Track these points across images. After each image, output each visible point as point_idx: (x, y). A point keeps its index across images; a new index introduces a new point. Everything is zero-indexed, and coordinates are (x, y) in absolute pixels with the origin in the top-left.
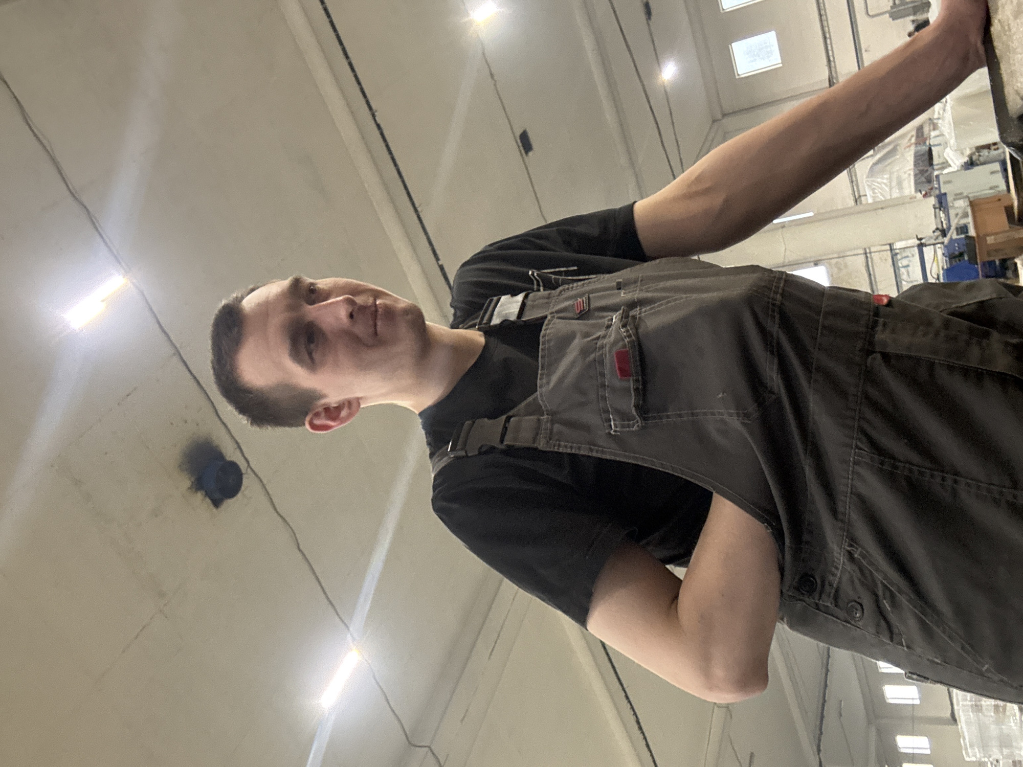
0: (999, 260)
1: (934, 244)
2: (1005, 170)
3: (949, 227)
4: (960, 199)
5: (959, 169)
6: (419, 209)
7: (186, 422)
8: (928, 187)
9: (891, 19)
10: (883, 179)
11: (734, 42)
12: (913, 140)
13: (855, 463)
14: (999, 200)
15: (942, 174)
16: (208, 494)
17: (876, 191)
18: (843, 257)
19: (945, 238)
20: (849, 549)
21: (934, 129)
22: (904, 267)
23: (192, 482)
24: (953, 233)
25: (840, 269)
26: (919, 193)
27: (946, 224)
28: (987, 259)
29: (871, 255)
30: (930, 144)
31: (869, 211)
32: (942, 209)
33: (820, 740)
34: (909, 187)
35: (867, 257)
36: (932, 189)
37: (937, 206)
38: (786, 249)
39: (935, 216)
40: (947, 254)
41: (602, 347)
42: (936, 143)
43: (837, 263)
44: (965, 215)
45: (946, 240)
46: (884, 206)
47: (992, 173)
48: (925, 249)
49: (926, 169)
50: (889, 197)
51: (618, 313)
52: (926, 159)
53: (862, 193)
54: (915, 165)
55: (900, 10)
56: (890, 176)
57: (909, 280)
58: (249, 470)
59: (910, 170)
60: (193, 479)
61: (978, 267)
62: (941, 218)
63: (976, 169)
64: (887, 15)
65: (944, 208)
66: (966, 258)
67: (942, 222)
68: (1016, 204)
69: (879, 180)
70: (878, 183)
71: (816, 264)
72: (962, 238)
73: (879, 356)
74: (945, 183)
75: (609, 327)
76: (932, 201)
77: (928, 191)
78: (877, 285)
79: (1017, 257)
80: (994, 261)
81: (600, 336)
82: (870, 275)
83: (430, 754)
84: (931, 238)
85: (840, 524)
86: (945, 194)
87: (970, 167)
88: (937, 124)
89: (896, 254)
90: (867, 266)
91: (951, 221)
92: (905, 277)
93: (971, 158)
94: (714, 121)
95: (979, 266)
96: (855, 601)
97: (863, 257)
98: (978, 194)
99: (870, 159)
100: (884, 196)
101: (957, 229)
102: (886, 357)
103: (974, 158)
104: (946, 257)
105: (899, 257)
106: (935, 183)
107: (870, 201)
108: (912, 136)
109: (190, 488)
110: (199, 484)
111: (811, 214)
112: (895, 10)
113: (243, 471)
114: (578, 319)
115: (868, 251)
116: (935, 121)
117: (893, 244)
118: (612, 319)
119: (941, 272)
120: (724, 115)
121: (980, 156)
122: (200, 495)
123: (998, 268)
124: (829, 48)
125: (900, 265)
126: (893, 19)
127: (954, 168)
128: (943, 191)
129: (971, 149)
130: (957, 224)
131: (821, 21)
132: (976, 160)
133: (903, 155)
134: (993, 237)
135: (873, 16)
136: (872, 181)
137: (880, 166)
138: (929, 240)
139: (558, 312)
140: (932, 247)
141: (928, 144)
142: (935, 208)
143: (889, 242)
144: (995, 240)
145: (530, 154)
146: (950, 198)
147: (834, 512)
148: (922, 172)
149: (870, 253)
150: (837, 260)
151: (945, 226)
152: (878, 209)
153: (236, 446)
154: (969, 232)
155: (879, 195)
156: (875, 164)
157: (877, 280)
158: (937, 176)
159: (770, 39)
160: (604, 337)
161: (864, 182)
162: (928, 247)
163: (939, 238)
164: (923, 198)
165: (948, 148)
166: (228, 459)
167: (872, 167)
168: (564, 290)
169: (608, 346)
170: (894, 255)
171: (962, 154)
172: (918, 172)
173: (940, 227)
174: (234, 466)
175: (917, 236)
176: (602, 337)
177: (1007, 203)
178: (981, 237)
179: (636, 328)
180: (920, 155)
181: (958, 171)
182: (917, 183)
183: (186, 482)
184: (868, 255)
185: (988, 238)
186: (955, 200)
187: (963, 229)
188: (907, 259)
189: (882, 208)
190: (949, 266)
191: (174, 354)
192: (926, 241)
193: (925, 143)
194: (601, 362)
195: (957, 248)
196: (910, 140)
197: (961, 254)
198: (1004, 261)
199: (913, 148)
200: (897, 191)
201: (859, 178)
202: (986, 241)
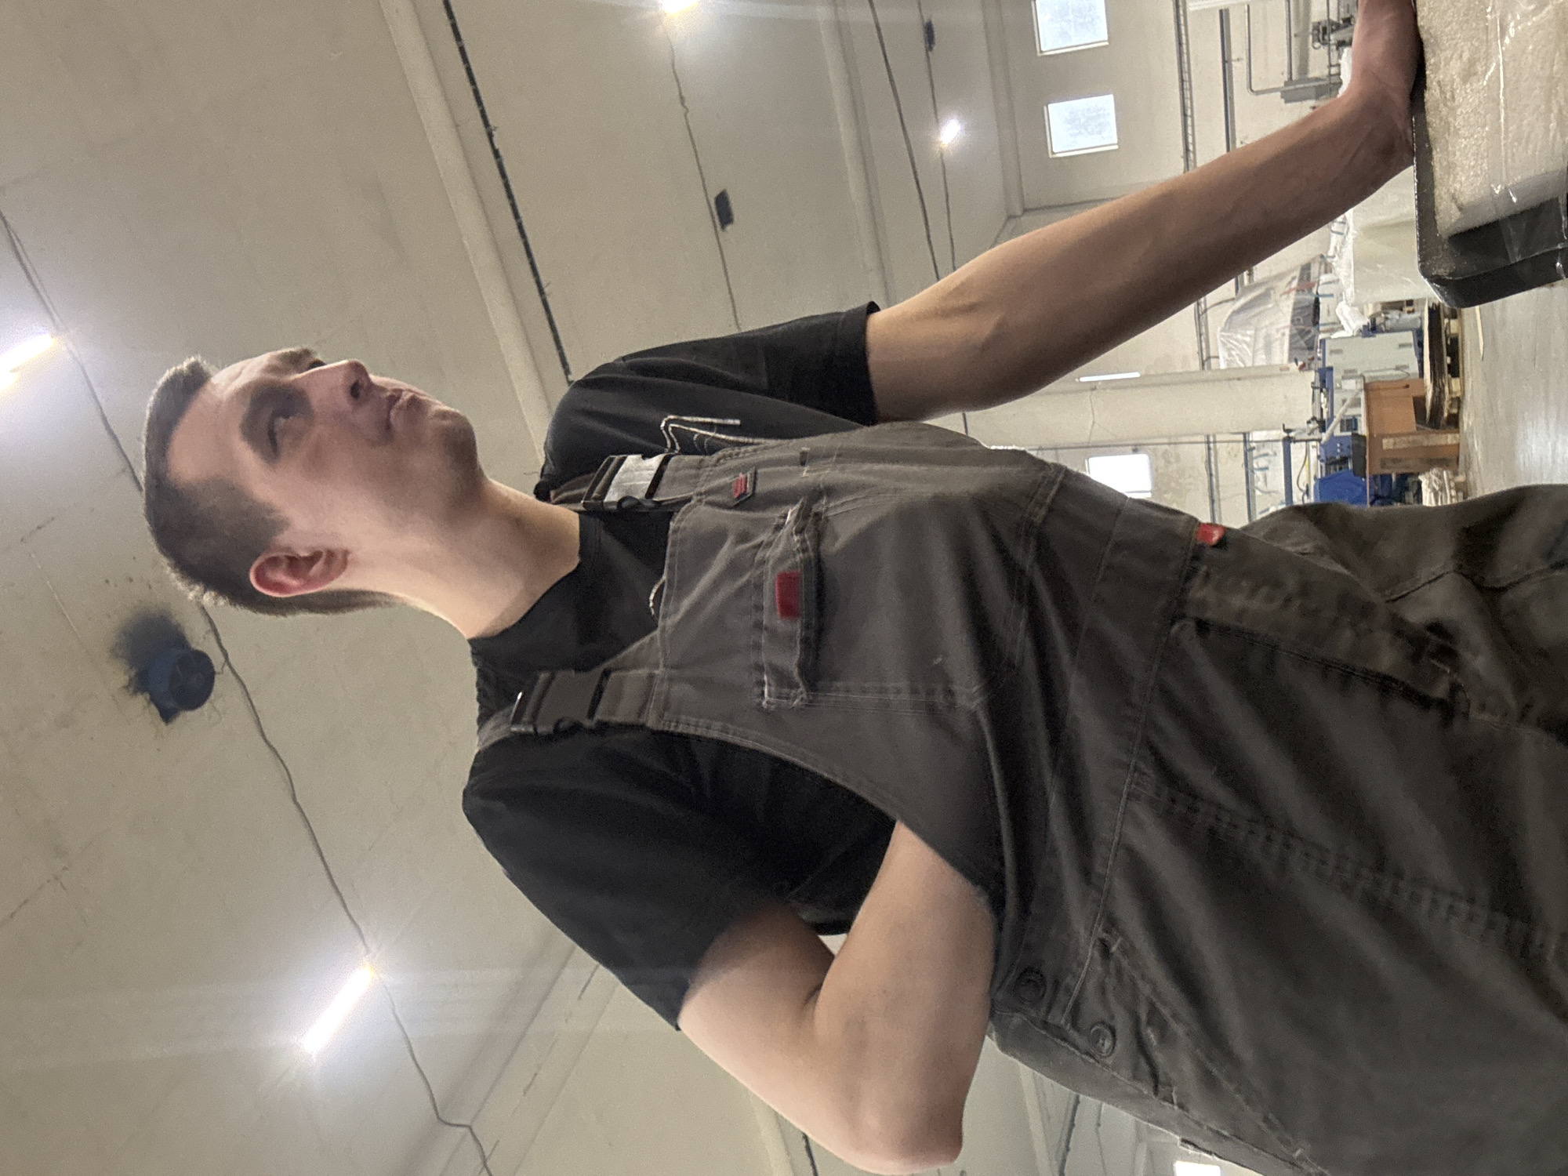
0: (1397, 475)
1: (1307, 441)
2: (1420, 344)
3: (1331, 417)
4: (1351, 378)
5: (1355, 334)
6: (546, 290)
7: (131, 580)
8: (1307, 355)
9: (1283, 100)
10: (1245, 336)
11: (1054, 102)
12: (1295, 284)
13: (1130, 796)
14: (1407, 386)
15: (1330, 338)
16: (154, 700)
17: (1233, 353)
18: (1175, 443)
19: (1323, 434)
20: (1104, 935)
21: (1326, 272)
22: (1261, 469)
23: (131, 680)
24: (1335, 426)
25: (1168, 462)
26: (1294, 364)
27: (1328, 413)
28: (1379, 471)
29: (1215, 447)
30: (1317, 293)
31: (1219, 380)
32: (1324, 390)
33: (1064, 1161)
34: (1281, 354)
35: (1209, 449)
36: (1313, 359)
37: (1318, 384)
38: (1094, 422)
39: (1313, 400)
40: (1323, 458)
41: (763, 562)
42: (1327, 292)
43: (1166, 452)
44: (1356, 403)
45: (1325, 436)
46: (1240, 375)
47: (1402, 346)
48: (1292, 445)
49: (1307, 329)
50: (1249, 364)
51: (795, 508)
52: (1310, 314)
53: (1212, 354)
54: (1292, 321)
55: (1296, 89)
56: (1255, 333)
57: (1265, 489)
58: (227, 668)
59: (1284, 328)
60: (133, 673)
61: (1365, 482)
62: (1321, 404)
63: (1379, 337)
64: (1279, 94)
65: (1328, 391)
66: (1350, 466)
67: (1322, 410)
68: (1429, 396)
69: (1239, 337)
70: (1237, 340)
71: (1135, 451)
72: (1347, 437)
73: (1192, 624)
74: (1332, 352)
75: (779, 528)
76: (1311, 376)
77: (1307, 362)
78: (1218, 492)
79: (1423, 473)
80: (1390, 476)
81: (762, 542)
82: (1211, 475)
83: (470, 1137)
84: (1304, 431)
85: (1094, 894)
86: (1331, 369)
87: (1371, 333)
88: (1331, 264)
89: (1253, 449)
90: (1209, 461)
91: (1335, 409)
92: (1260, 484)
93: (1373, 321)
94: (1010, 217)
95: (1368, 480)
96: (1103, 1023)
97: (1204, 447)
98: (1378, 374)
99: (1229, 304)
100: (1243, 362)
101: (1342, 421)
102: (1202, 626)
103: (1378, 321)
104: (1322, 461)
105: (1255, 453)
106: (1318, 350)
107: (1223, 366)
108: (1294, 278)
109: (126, 687)
110: (141, 683)
111: (1136, 375)
112: (1292, 87)
113: (217, 669)
114: (736, 507)
115: (1211, 439)
116: (1329, 260)
117: (1249, 433)
118: (785, 517)
119: (1313, 483)
120: (1025, 211)
121: (1387, 318)
122: (141, 700)
123: (1394, 486)
124: (1190, 131)
125: (1255, 466)
126: (1287, 101)
127: (1348, 332)
128: (1328, 364)
129: (1375, 305)
130: (1343, 415)
131: (1182, 89)
132: (1380, 324)
133: (1277, 304)
134: (1391, 441)
135: (1258, 93)
136: (1229, 337)
137: (1242, 316)
138: (1300, 433)
139: (708, 493)
140: (1304, 444)
141: (1314, 291)
142: (1314, 388)
143: (1245, 430)
144: (1395, 444)
145: (729, 228)
146: (1337, 376)
147: (1086, 873)
148: (1302, 333)
149: (1215, 442)
150: (1167, 447)
151: (1325, 416)
152: (1234, 379)
153: (209, 628)
154: (1359, 429)
155: (1237, 358)
156: (1237, 312)
157: (1221, 483)
158: (1323, 341)
159: (1106, 103)
160: (769, 544)
161: (1218, 336)
162: (1298, 444)
163: (1315, 432)
164: (1298, 371)
165: (1344, 302)
166: (194, 646)
167: (1230, 317)
168: (724, 457)
169: (771, 562)
170: (1248, 452)
171: (1362, 313)
172: (1295, 332)
173: (1318, 416)
174: (202, 659)
175: (1284, 426)
176: (767, 545)
177: (1417, 394)
178: (1375, 438)
179: (819, 537)
180: (1302, 308)
181: (1353, 336)
182: (1292, 348)
183: (119, 676)
184: (1212, 445)
185: (1385, 441)
186: (1343, 378)
187: (1350, 424)
188: (1266, 458)
189: (1239, 379)
190: (1324, 475)
191: (124, 471)
192: (1296, 435)
193: (1310, 290)
194: (759, 587)
195: (1339, 451)
196: (1290, 283)
197: (1344, 460)
198: (1403, 477)
199: (1293, 295)
200: (1264, 356)
201: (1210, 331)
202: (1381, 444)
